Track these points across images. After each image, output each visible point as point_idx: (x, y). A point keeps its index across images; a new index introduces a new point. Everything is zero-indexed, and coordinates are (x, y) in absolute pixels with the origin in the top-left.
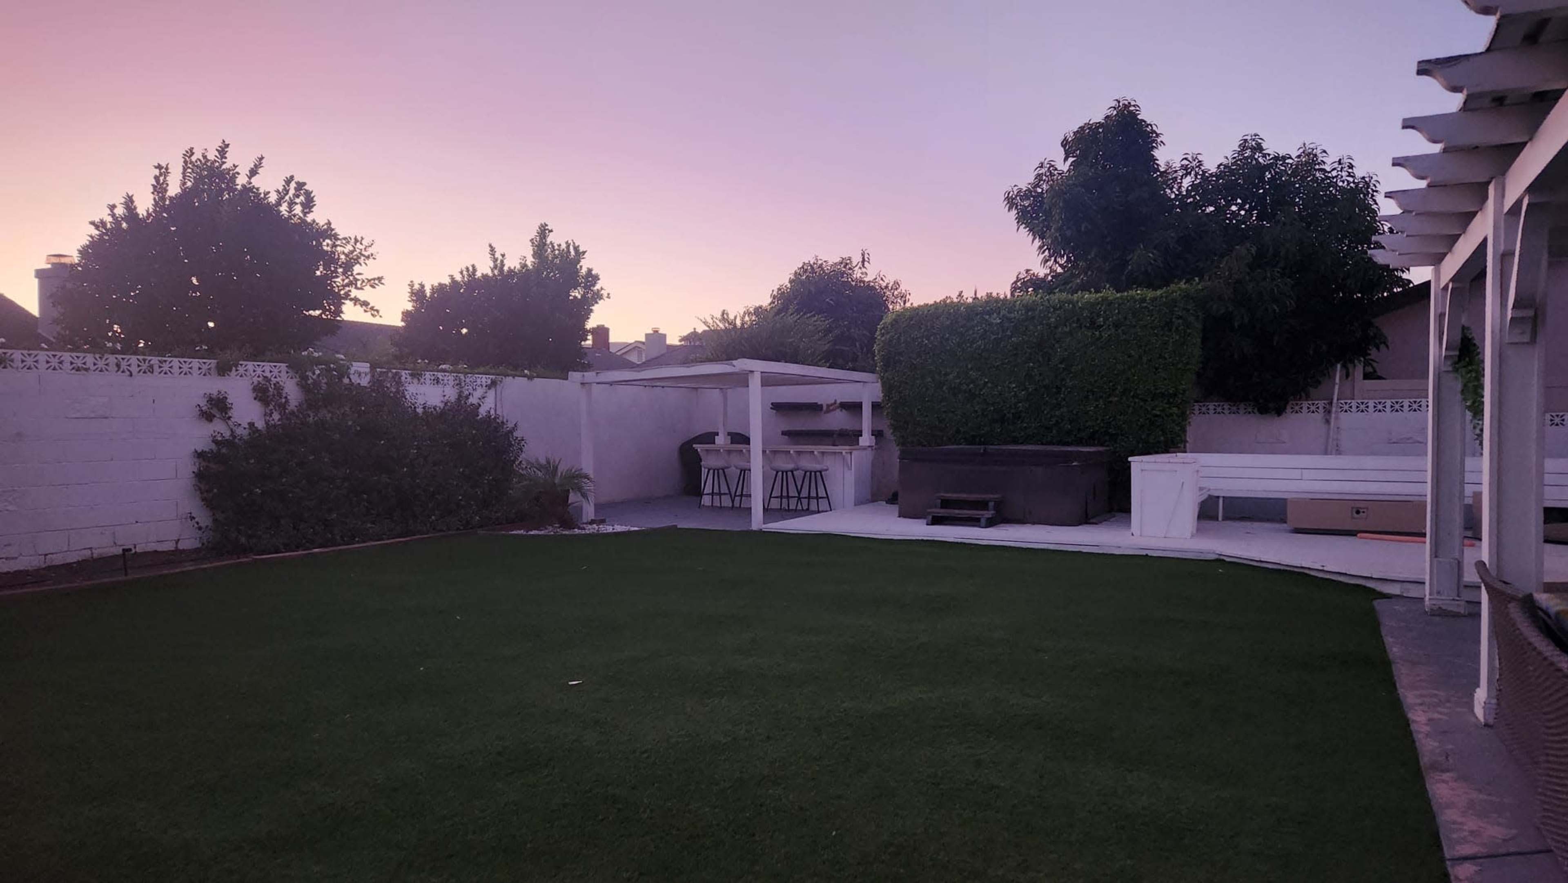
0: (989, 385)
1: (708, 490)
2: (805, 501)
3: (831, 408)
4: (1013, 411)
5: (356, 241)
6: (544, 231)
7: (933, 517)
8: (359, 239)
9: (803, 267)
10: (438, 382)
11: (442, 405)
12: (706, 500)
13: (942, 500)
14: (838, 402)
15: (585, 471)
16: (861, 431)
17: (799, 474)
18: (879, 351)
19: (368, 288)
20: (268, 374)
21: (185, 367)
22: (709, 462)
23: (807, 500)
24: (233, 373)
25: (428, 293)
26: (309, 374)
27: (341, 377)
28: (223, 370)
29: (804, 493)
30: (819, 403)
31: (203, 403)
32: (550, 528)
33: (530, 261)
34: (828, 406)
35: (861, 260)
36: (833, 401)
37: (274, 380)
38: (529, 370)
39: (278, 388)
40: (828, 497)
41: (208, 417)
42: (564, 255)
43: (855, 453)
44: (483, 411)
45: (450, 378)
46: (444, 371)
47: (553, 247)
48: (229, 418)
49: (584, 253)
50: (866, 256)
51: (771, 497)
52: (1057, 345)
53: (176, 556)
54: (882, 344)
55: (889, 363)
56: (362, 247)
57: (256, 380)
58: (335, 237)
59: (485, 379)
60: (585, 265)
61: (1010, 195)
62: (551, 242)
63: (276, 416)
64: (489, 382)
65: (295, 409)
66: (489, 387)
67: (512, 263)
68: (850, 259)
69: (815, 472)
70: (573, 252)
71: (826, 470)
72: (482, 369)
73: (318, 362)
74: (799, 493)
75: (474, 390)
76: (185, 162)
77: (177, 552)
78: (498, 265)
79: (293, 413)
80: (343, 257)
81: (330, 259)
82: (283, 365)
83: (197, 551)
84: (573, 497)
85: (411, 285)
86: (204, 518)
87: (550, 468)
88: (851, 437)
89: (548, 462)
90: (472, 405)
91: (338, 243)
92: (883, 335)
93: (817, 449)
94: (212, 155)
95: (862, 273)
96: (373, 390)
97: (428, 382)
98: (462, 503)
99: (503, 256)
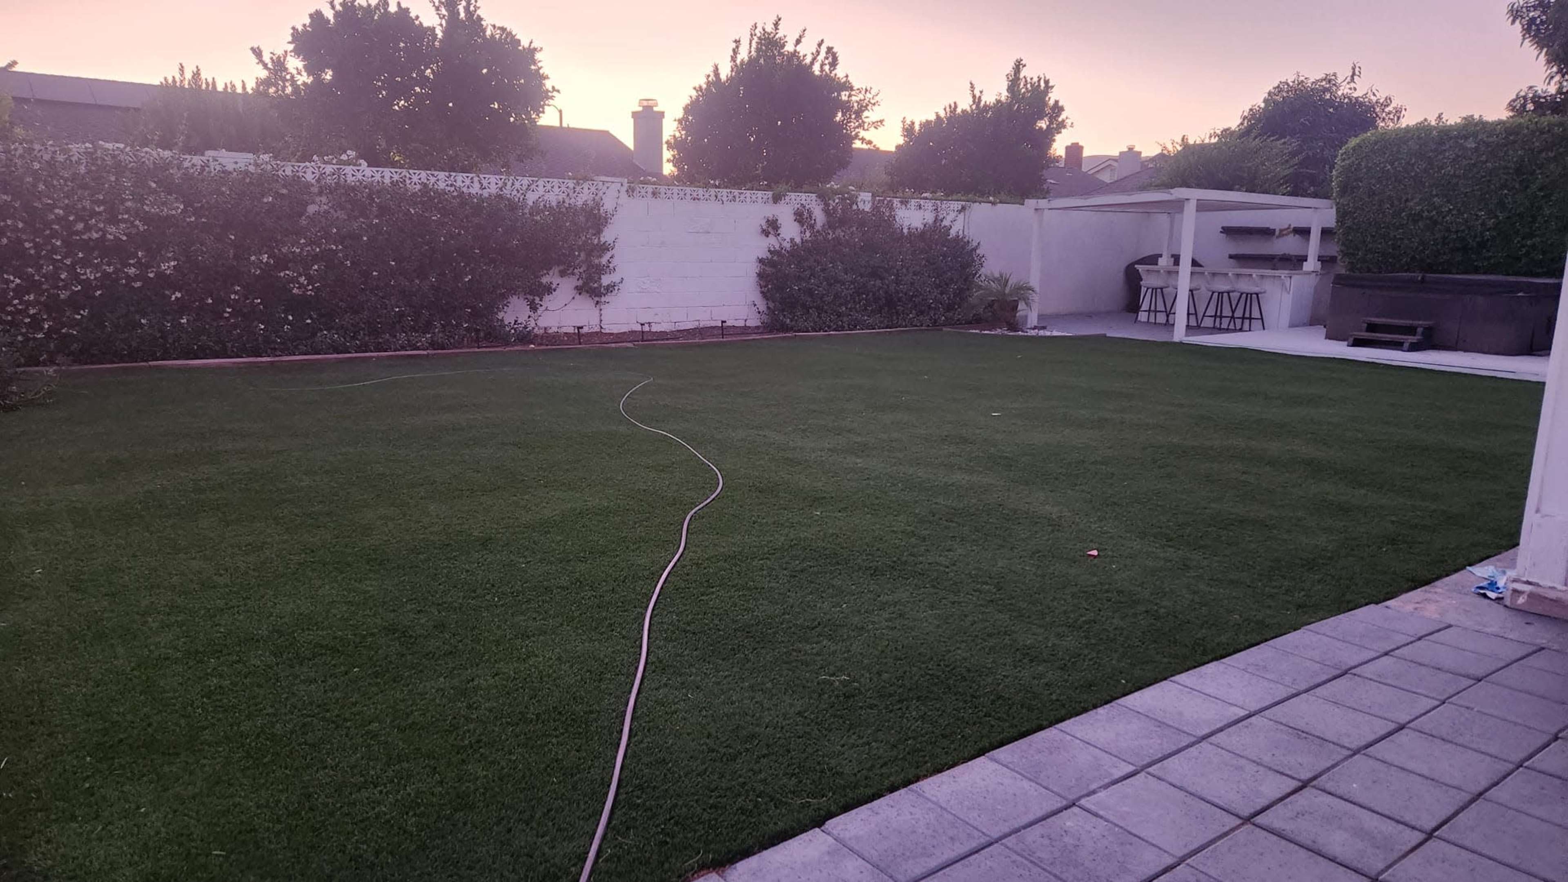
0: (1454, 212)
1: (1145, 306)
2: (1238, 322)
3: (1285, 232)
4: (1478, 239)
5: (866, 90)
6: (1018, 66)
7: (1355, 340)
8: (868, 89)
9: (1278, 87)
10: (920, 208)
11: (922, 227)
12: (1143, 316)
13: (1369, 324)
14: (1292, 227)
15: (1031, 284)
16: (1307, 256)
17: (1235, 296)
18: (1337, 177)
19: (872, 129)
20: (803, 202)
21: (754, 197)
22: (1149, 281)
23: (1240, 320)
24: (783, 201)
25: (917, 127)
26: (831, 202)
27: (851, 205)
28: (777, 199)
29: (1239, 313)
30: (1272, 227)
31: (763, 223)
32: (999, 330)
33: (1004, 95)
34: (1281, 231)
35: (1351, 74)
36: (1286, 226)
37: (807, 207)
38: (994, 196)
39: (810, 213)
40: (1262, 319)
41: (766, 233)
42: (1036, 88)
43: (1295, 278)
44: (953, 232)
45: (929, 205)
46: (926, 198)
47: (1026, 81)
48: (779, 235)
49: (1052, 87)
50: (1357, 69)
51: (1204, 316)
52: (1538, 171)
53: (745, 330)
54: (1341, 169)
55: (1345, 189)
56: (871, 96)
57: (796, 206)
58: (851, 88)
59: (957, 205)
60: (1053, 97)
61: (1515, 6)
62: (1025, 77)
63: (808, 234)
64: (960, 208)
65: (820, 229)
66: (960, 211)
67: (989, 98)
68: (1335, 75)
69: (1251, 294)
70: (1042, 84)
71: (1264, 292)
72: (955, 197)
73: (835, 192)
74: (1233, 312)
75: (948, 214)
76: (751, 35)
77: (746, 327)
78: (977, 100)
79: (818, 231)
80: (856, 105)
81: (846, 107)
82: (814, 195)
83: (757, 327)
84: (1021, 306)
85: (904, 122)
86: (762, 306)
87: (1003, 281)
88: (1295, 262)
89: (1001, 276)
90: (945, 226)
91: (853, 93)
92: (1344, 160)
93: (1255, 273)
94: (769, 28)
95: (1350, 89)
96: (873, 215)
97: (913, 208)
98: (933, 305)
99: (981, 92)
